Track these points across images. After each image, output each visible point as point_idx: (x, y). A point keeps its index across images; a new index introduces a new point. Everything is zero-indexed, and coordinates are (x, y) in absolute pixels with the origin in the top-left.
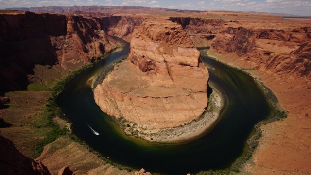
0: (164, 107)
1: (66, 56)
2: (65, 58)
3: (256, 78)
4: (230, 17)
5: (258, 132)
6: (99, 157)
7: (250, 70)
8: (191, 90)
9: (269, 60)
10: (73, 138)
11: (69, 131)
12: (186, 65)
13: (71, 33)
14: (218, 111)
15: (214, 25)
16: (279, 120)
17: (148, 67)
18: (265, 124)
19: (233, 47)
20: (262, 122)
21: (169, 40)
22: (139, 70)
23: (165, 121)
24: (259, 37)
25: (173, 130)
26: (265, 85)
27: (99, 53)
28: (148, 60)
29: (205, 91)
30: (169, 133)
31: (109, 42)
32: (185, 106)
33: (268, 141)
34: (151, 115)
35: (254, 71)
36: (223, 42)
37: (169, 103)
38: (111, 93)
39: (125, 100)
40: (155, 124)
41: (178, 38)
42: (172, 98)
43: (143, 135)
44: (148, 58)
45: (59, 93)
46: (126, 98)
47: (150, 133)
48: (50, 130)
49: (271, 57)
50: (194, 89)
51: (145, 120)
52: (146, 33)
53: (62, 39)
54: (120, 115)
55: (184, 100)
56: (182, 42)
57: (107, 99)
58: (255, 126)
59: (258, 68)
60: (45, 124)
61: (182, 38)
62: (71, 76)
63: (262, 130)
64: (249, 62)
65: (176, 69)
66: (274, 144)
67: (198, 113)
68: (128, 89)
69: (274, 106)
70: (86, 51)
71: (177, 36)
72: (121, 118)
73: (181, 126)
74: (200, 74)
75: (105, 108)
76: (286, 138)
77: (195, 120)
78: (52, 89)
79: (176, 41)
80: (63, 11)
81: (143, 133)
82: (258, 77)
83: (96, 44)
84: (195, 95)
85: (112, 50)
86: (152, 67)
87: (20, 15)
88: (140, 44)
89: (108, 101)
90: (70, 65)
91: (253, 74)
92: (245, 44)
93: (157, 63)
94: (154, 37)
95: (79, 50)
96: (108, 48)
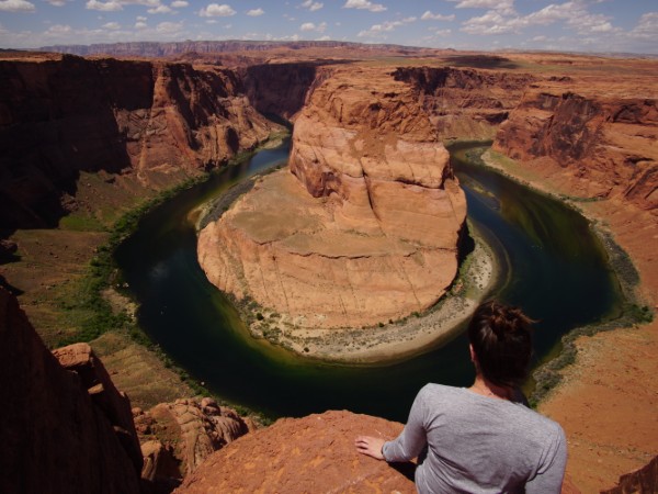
0: (347, 280)
1: (148, 156)
2: (146, 160)
3: (596, 221)
4: (554, 67)
5: (568, 352)
6: (183, 379)
7: (585, 200)
8: (419, 243)
9: (634, 177)
10: (135, 336)
11: (131, 321)
12: (413, 183)
13: (163, 104)
14: (480, 296)
15: (508, 87)
16: (631, 326)
17: (325, 186)
18: (590, 335)
19: (547, 142)
20: (585, 329)
21: (379, 122)
22: (306, 192)
23: (344, 313)
24: (615, 119)
25: (360, 334)
26: (616, 239)
27: (224, 150)
28: (327, 170)
29: (454, 247)
30: (350, 339)
31: (251, 127)
32: (397, 280)
33: (585, 375)
34: (314, 296)
35: (593, 203)
36: (524, 130)
37: (360, 271)
38: (234, 243)
39: (262, 260)
40: (321, 317)
41: (399, 119)
42: (368, 261)
43: (289, 341)
44: (327, 165)
45: (123, 238)
46: (264, 256)
47: (305, 336)
48: (90, 315)
49: (640, 171)
50: (425, 241)
51: (300, 306)
52: (328, 106)
53: (141, 118)
54: (245, 293)
55: (397, 266)
56: (409, 128)
57: (223, 256)
58: (563, 338)
59: (605, 196)
60: (82, 302)
61: (410, 117)
62: (156, 202)
63: (578, 347)
64: (583, 180)
65: (388, 191)
66: (598, 382)
67: (427, 299)
68: (273, 235)
69: (625, 292)
70: (195, 145)
71: (397, 112)
72: (247, 299)
73: (382, 326)
74: (444, 207)
75: (217, 275)
76: (632, 372)
77: (417, 315)
78: (109, 228)
79: (394, 126)
80: (162, 52)
81: (288, 336)
82: (600, 219)
83: (218, 130)
84: (426, 256)
85: (257, 144)
86: (333, 185)
87: (50, 64)
88: (312, 131)
89: (226, 259)
90: (156, 177)
91: (588, 212)
92: (577, 136)
93: (345, 178)
94: (345, 115)
95: (180, 144)
96: (247, 140)
